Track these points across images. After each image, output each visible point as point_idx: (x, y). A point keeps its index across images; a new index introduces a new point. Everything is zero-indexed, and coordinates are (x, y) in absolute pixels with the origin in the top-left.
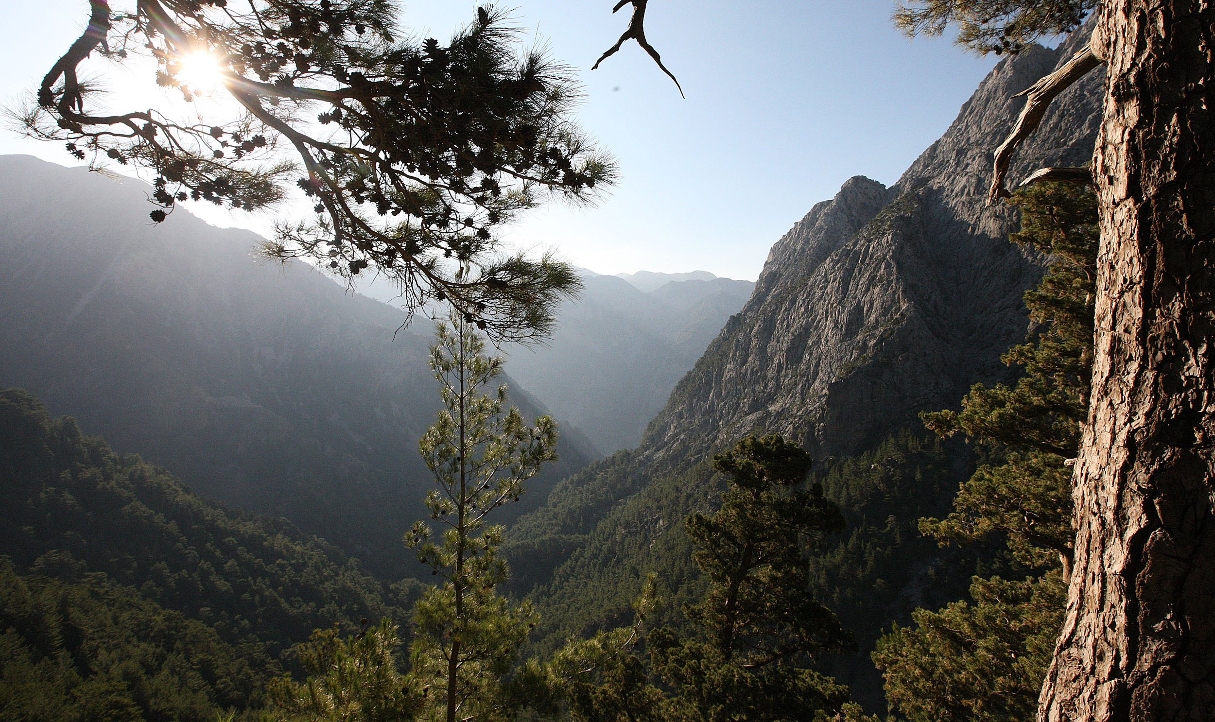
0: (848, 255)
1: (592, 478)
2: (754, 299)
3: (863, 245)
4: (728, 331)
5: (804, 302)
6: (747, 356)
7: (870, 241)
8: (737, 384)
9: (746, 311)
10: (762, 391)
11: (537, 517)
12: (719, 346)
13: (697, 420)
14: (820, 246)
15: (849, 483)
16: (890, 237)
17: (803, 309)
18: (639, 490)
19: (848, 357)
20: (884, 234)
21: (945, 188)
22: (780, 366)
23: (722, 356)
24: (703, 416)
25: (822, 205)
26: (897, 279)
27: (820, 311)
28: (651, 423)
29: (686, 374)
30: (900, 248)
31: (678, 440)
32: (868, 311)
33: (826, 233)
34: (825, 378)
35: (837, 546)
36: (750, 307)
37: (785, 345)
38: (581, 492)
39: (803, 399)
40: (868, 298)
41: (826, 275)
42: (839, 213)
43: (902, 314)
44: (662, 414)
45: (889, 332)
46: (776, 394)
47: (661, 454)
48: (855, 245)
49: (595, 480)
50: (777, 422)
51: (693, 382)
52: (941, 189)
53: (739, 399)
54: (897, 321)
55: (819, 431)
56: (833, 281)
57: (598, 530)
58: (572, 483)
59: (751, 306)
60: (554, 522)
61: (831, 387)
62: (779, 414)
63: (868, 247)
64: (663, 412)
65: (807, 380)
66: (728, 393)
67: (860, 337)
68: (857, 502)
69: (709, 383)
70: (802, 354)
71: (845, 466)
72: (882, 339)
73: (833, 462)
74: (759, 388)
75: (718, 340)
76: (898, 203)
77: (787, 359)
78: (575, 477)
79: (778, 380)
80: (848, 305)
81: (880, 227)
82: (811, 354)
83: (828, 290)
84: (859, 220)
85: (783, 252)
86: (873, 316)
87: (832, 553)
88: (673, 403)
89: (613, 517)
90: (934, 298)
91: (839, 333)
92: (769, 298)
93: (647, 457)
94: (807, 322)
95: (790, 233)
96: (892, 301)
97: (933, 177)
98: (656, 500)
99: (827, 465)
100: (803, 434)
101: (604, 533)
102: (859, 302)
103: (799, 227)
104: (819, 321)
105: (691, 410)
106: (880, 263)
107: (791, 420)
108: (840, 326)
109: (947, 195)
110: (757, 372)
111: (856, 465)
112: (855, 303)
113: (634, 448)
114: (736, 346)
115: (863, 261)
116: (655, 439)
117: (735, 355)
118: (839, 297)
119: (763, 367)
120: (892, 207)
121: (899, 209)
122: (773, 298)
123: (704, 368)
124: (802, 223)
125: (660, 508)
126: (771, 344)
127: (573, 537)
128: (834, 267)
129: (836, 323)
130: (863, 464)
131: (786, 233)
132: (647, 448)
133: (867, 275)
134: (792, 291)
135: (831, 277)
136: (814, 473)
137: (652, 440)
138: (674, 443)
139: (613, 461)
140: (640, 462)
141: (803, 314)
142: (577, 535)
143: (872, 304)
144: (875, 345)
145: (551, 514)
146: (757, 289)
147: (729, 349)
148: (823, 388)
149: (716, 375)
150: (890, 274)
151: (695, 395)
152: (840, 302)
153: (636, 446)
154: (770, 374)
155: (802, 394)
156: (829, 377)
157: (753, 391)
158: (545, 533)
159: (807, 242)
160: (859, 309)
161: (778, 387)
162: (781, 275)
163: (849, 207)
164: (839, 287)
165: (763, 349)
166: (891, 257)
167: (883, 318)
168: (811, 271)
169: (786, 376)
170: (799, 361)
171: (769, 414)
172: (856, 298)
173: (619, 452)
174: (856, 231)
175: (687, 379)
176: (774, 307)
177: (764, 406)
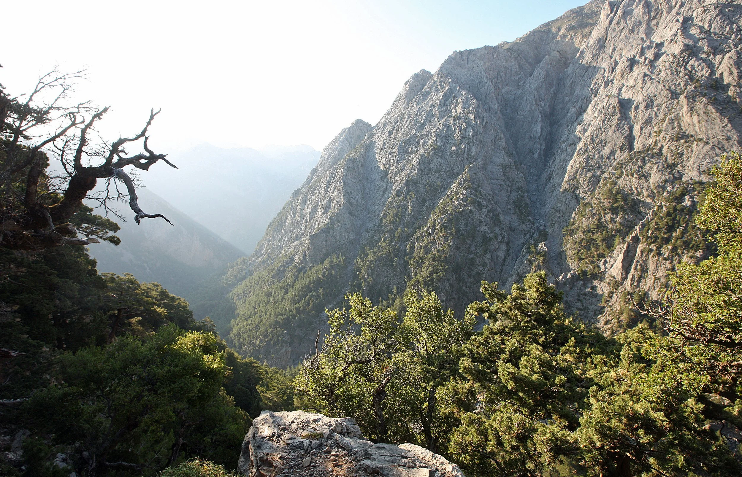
6: (296, 214)
7: (337, 169)
8: (291, 227)
13: (276, 243)
16: (342, 170)
19: (324, 221)
23: (287, 212)
24: (279, 241)
26: (342, 189)
30: (344, 176)
31: (267, 253)
32: (332, 202)
40: (333, 197)
45: (337, 213)
47: (259, 259)
49: (227, 274)
51: (275, 224)
53: (291, 235)
63: (336, 172)
64: (263, 238)
67: (329, 213)
69: (281, 225)
72: (331, 217)
80: (327, 198)
91: (323, 210)
93: (253, 261)
96: (340, 199)
98: (251, 283)
105: (274, 237)
106: (338, 181)
108: (323, 207)
112: (329, 198)
114: (292, 209)
115: (334, 179)
116: (258, 253)
117: (291, 213)
119: (302, 220)
123: (280, 217)
132: (254, 256)
137: (256, 252)
138: (265, 254)
140: (250, 263)
143: (334, 199)
151: (275, 231)
166: (342, 179)
167: (336, 206)
172: (329, 195)
177: (301, 238)
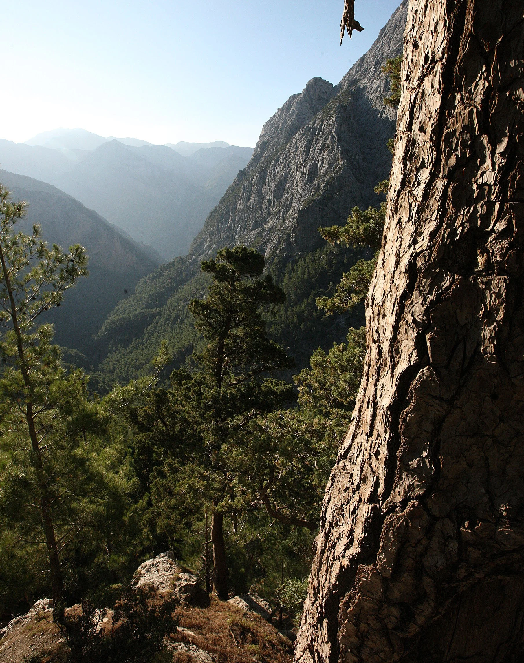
0: (309, 130)
1: (161, 275)
2: (253, 159)
3: (318, 124)
4: (238, 180)
5: (283, 161)
6: (250, 195)
7: (322, 121)
8: (245, 213)
9: (249, 167)
10: (260, 217)
11: (130, 301)
12: (234, 190)
13: (222, 235)
14: (293, 124)
15: (309, 266)
16: (334, 119)
17: (283, 165)
18: (191, 280)
19: (309, 194)
20: (331, 116)
21: (367, 87)
22: (270, 201)
23: (235, 196)
24: (226, 233)
25: (294, 97)
26: (338, 146)
27: (293, 166)
28: (194, 239)
29: (214, 208)
30: (340, 126)
31: (211, 248)
32: (320, 166)
33: (297, 115)
34: (296, 207)
35: (303, 301)
36: (251, 165)
37: (273, 188)
38: (155, 284)
39: (283, 220)
40: (321, 158)
41: (296, 144)
42: (305, 102)
43: (339, 168)
44: (201, 233)
45: (332, 179)
46: (268, 218)
47: (202, 257)
48: (314, 124)
49: (163, 276)
50: (269, 234)
51: (219, 213)
52: (365, 87)
53: (246, 222)
54: (337, 172)
55: (292, 238)
56: (301, 147)
57: (168, 305)
58: (149, 279)
59: (252, 163)
60: (140, 302)
61: (300, 212)
62: (270, 230)
63: (322, 125)
64: (202, 232)
65: (286, 209)
66: (240, 218)
67: (316, 182)
68: (314, 276)
69: (228, 213)
70: (283, 193)
71: (307, 257)
72: (328, 183)
73: (300, 256)
74: (258, 215)
75: (232, 186)
76: (340, 97)
77: (274, 196)
78: (151, 275)
79: (269, 209)
80: (309, 162)
81: (329, 112)
82: (288, 193)
83: (298, 153)
84: (317, 108)
85: (271, 128)
86: (323, 169)
87: (300, 305)
88: (207, 227)
89: (177, 296)
90: (357, 158)
91: (304, 179)
92: (263, 159)
93: (194, 259)
94: (286, 173)
95: (275, 115)
96: (334, 160)
97: (361, 79)
98: (201, 284)
99: (297, 258)
100: (284, 241)
101: (172, 306)
102: (316, 160)
103: (280, 112)
104: (293, 173)
105: (218, 230)
106: (328, 136)
107: (277, 233)
108: (304, 176)
109: (368, 92)
110: (256, 205)
111: (313, 256)
112: (313, 161)
113: (185, 256)
114: (244, 189)
115: (318, 135)
116: (197, 250)
117: (243, 195)
118: (304, 158)
119: (260, 202)
120: (336, 99)
121: (340, 101)
122: (265, 158)
123: (224, 204)
124: (282, 109)
125: (204, 289)
126: (265, 187)
127: (153, 310)
128: (301, 138)
129: (302, 173)
130: (317, 255)
131: (272, 116)
132: (193, 255)
133: (320, 143)
134: (276, 154)
135: (299, 145)
136: (290, 263)
137: (196, 250)
138: (209, 250)
139: (173, 263)
140: (190, 263)
141: (283, 168)
142: (156, 309)
143: (323, 162)
144: (324, 186)
145: (138, 299)
146: (255, 153)
147: (239, 191)
148: (295, 213)
149: (232, 208)
150: (333, 143)
151: (220, 221)
152: (305, 160)
153: (187, 254)
154: (264, 206)
155: (283, 217)
156: (298, 207)
157: (255, 217)
158: (136, 309)
159: (285, 121)
160: (315, 165)
161: (269, 213)
162: (270, 143)
163: (311, 99)
164: (304, 151)
165: (259, 191)
166: (334, 132)
167: (329, 170)
168: (288, 141)
169: (273, 207)
170: (281, 197)
171: (264, 230)
172: (314, 158)
173: (176, 258)
174: (314, 114)
175: (214, 211)
176: (265, 164)
177: (261, 225)
